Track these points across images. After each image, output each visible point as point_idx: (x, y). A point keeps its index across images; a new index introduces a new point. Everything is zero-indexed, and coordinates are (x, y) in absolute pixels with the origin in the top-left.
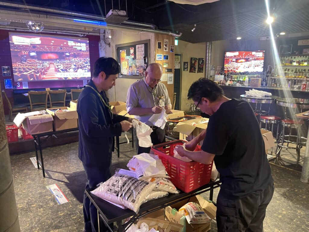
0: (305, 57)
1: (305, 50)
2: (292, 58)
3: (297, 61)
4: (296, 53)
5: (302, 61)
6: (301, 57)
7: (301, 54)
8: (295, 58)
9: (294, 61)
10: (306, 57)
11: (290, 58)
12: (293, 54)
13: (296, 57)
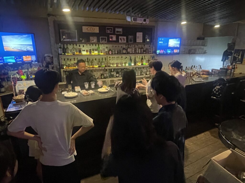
0: (94, 45)
1: (91, 38)
2: (80, 46)
3: (86, 50)
4: (82, 40)
5: (93, 50)
6: (90, 45)
7: (88, 42)
8: (83, 46)
9: (84, 49)
10: (96, 45)
11: (78, 47)
12: (80, 42)
13: (85, 45)
